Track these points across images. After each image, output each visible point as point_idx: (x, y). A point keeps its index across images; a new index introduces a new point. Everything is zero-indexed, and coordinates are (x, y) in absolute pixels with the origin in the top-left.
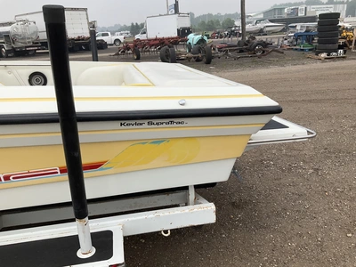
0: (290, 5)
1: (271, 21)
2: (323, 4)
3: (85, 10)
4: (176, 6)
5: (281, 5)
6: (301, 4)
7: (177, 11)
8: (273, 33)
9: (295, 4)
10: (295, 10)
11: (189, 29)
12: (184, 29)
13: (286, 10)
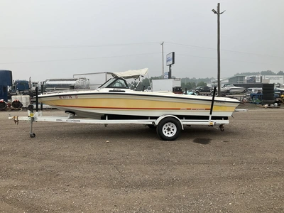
0: (249, 74)
1: (235, 85)
2: (275, 75)
4: (170, 73)
5: (242, 74)
6: (258, 74)
7: (170, 77)
8: (237, 93)
9: (253, 74)
10: (254, 79)
11: (180, 88)
12: (177, 88)
13: (246, 78)
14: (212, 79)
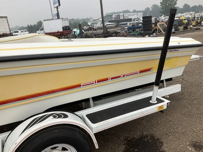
0: (115, 13)
1: (109, 22)
2: (131, 12)
3: (6, 17)
4: (58, 15)
5: (110, 13)
6: (120, 12)
7: (58, 18)
8: (111, 28)
9: (117, 13)
10: (119, 16)
11: (68, 27)
12: (66, 27)
13: (113, 16)
14: (91, 18)
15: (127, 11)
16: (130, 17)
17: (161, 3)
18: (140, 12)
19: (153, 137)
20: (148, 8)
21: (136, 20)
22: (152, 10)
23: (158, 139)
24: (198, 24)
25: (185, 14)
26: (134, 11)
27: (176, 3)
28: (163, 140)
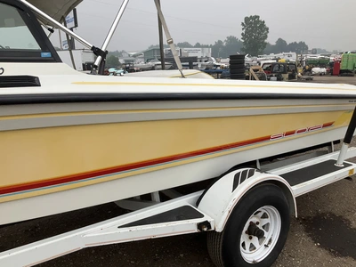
2: (192, 47)
4: (72, 42)
12: (89, 64)
14: (123, 51)
15: (186, 45)
16: (191, 55)
17: (242, 34)
18: (207, 47)
19: (333, 215)
20: (220, 42)
21: (204, 60)
22: (227, 45)
23: (341, 217)
24: (306, 71)
25: (281, 54)
26: (198, 45)
27: (266, 37)
28: (348, 218)
